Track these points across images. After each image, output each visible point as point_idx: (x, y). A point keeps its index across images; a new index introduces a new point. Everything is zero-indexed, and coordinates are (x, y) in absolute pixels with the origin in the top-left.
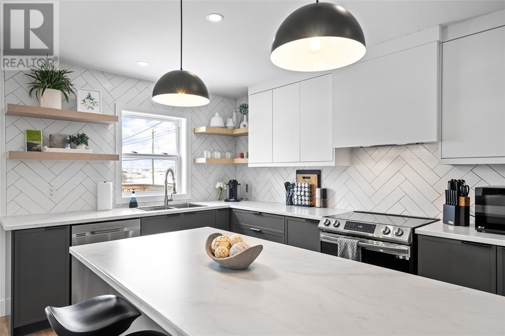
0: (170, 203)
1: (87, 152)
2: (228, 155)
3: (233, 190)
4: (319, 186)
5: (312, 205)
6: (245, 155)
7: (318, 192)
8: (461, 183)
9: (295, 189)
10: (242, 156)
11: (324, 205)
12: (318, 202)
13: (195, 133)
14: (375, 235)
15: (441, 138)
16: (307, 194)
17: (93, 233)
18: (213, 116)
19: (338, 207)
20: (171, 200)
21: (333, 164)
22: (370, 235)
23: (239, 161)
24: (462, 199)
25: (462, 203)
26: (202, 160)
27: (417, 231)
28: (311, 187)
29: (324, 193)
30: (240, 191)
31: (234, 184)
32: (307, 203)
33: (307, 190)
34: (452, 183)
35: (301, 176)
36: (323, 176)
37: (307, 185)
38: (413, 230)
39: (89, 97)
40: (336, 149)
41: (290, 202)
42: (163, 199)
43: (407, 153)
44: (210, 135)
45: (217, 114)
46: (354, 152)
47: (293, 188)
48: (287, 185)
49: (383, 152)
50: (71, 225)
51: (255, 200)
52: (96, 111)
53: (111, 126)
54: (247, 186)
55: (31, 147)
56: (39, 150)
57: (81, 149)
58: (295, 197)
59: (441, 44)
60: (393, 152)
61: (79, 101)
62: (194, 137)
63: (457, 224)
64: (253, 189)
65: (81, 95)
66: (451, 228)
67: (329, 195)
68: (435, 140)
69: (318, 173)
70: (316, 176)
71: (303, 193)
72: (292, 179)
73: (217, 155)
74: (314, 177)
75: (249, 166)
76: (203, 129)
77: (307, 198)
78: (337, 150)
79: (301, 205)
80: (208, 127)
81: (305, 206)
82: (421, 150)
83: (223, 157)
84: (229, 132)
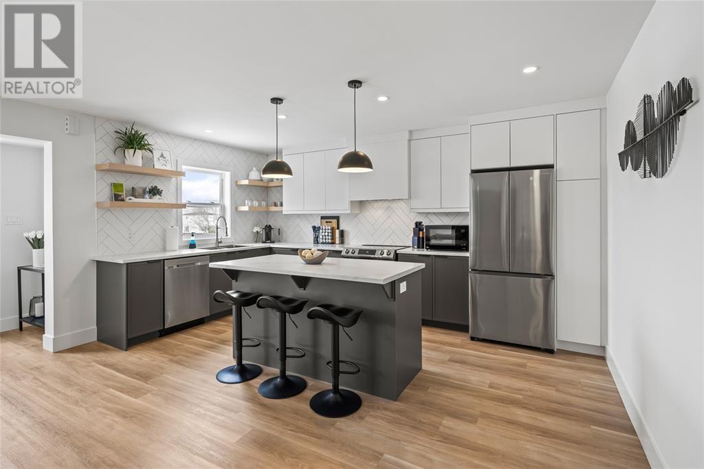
0: (220, 245)
1: (160, 201)
2: (264, 203)
3: (268, 234)
4: (338, 228)
5: (333, 243)
6: (279, 204)
7: (337, 232)
8: (420, 223)
9: (321, 231)
10: (275, 205)
11: (342, 242)
12: (337, 241)
13: (237, 185)
14: (376, 256)
15: (410, 197)
16: (330, 234)
17: (178, 266)
18: (251, 170)
19: (351, 243)
20: (221, 242)
21: (349, 212)
22: (372, 256)
23: (273, 209)
24: (421, 232)
25: (421, 236)
26: (246, 208)
27: (398, 252)
28: (333, 229)
29: (342, 233)
30: (274, 234)
31: (268, 229)
32: (330, 241)
33: (329, 231)
34: (416, 223)
35: (324, 221)
36: (341, 221)
37: (329, 228)
38: (396, 251)
39: (162, 156)
40: (351, 201)
41: (316, 241)
42: (215, 242)
43: (394, 205)
44: (251, 187)
45: (254, 169)
46: (362, 204)
47: (319, 230)
48: (314, 228)
49: (380, 203)
50: (164, 260)
51: (286, 242)
52: (168, 168)
53: (174, 180)
54: (279, 229)
55: (117, 198)
56: (123, 200)
57: (156, 199)
58: (321, 237)
59: (410, 141)
60: (386, 204)
61: (155, 159)
62: (236, 189)
63: (418, 247)
64: (284, 233)
65: (156, 154)
66: (416, 250)
67: (345, 235)
68: (407, 198)
69: (337, 218)
70: (336, 220)
71: (326, 234)
72: (317, 223)
73: (256, 204)
74: (334, 221)
75: (284, 213)
76: (246, 182)
77: (330, 238)
78: (352, 203)
79: (325, 243)
80: (250, 181)
81: (328, 243)
82: (402, 203)
83: (260, 205)
84: (266, 185)
